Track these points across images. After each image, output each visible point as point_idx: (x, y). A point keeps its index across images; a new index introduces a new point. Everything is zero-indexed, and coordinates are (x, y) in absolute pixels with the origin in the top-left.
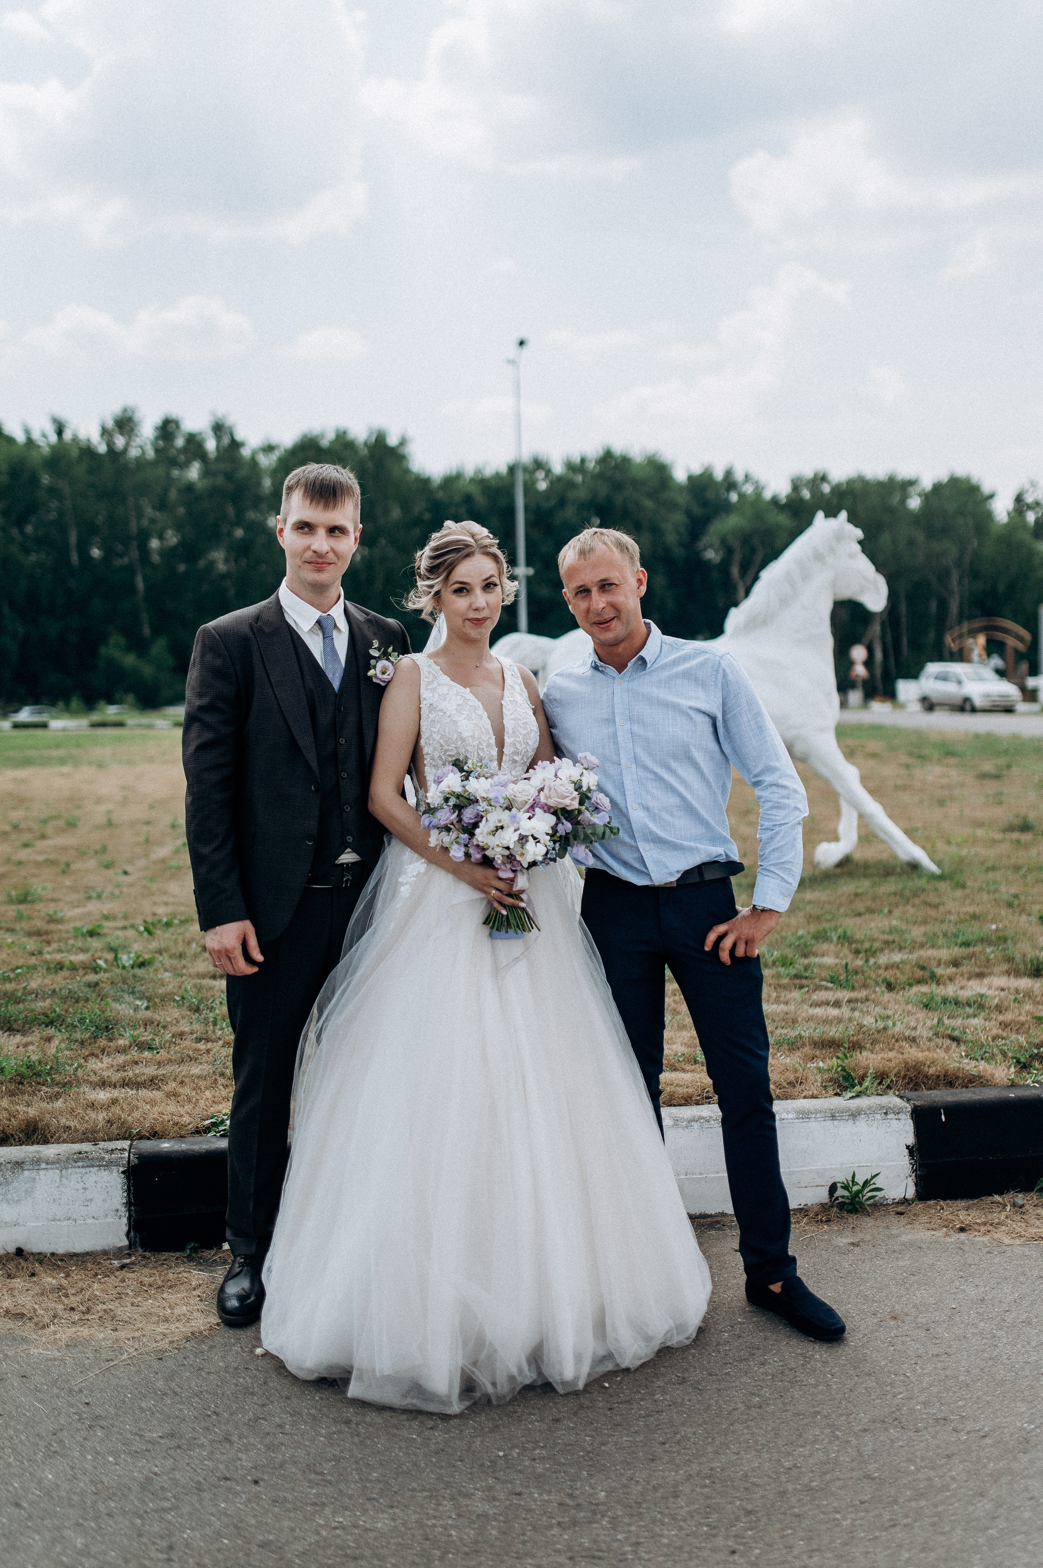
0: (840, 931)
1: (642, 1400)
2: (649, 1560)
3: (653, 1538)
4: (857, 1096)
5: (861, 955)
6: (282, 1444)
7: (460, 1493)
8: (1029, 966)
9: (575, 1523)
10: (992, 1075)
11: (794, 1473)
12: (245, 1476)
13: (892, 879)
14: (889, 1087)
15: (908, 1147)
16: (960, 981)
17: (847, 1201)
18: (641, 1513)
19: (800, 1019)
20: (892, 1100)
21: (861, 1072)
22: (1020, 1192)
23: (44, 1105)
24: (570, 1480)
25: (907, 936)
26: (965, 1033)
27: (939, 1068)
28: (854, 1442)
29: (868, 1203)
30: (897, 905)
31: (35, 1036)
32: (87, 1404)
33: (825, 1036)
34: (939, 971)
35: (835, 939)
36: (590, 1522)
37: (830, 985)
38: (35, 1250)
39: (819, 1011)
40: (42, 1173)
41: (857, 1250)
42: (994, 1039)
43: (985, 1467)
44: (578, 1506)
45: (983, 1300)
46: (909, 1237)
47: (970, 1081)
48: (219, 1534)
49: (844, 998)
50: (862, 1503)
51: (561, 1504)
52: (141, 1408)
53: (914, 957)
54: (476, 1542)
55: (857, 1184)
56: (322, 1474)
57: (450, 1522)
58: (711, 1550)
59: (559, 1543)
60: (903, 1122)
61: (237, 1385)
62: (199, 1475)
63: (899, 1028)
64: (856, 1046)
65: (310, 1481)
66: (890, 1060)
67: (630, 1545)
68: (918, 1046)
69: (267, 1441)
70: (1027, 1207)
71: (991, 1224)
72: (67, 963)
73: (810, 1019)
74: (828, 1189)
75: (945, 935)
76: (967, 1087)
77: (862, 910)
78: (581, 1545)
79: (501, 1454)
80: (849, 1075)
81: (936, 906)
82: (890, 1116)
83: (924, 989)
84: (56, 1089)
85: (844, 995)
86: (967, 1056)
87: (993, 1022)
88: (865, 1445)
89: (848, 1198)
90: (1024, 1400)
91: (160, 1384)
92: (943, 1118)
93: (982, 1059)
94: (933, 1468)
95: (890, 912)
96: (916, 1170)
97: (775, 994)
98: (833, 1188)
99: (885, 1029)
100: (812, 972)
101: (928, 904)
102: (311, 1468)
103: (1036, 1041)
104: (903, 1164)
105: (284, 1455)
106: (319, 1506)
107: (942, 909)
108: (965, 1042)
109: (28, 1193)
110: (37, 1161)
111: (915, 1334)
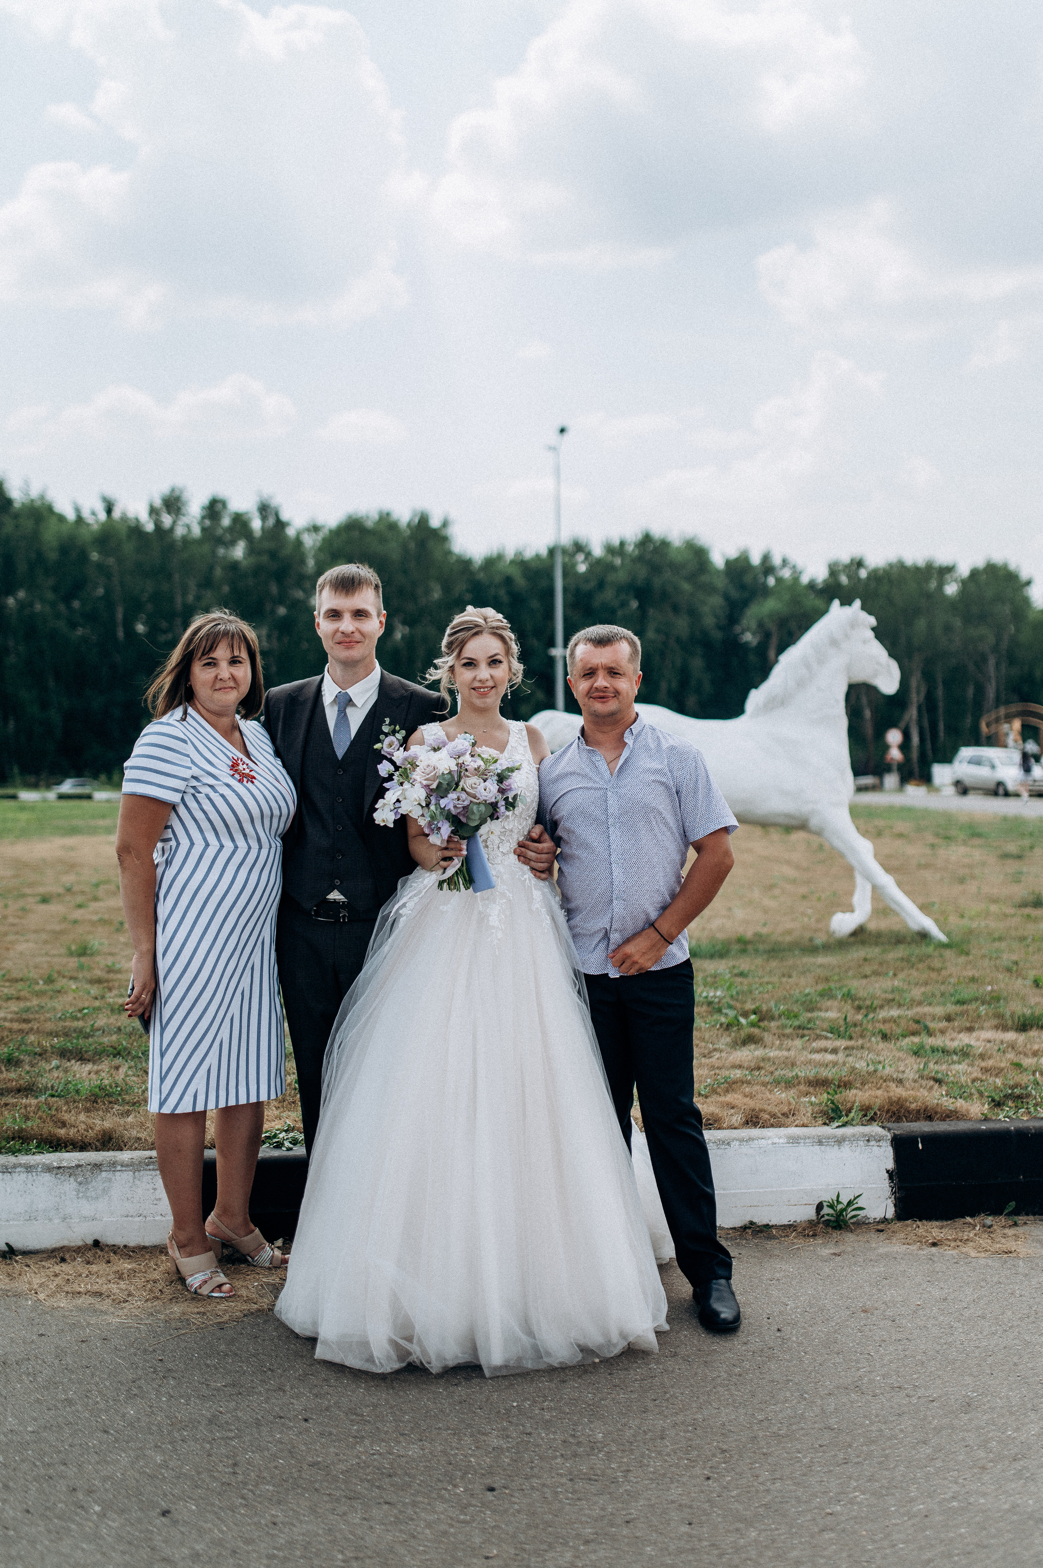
0: (845, 990)
1: (639, 1368)
2: (637, 1483)
3: (641, 1467)
4: (844, 1125)
5: (862, 1011)
6: (328, 1394)
7: (479, 1432)
8: (1016, 1021)
9: (575, 1455)
10: (968, 1111)
11: (766, 1423)
12: (296, 1416)
13: (901, 947)
14: (873, 1119)
15: (888, 1172)
16: (950, 1034)
17: (832, 1219)
18: (632, 1450)
19: (798, 1063)
20: (875, 1129)
21: (849, 1105)
22: (990, 1215)
23: (117, 1119)
24: (574, 1425)
25: (906, 995)
26: (947, 1075)
27: (919, 1104)
28: (819, 1402)
29: (852, 1221)
30: (902, 969)
31: (105, 1065)
32: (161, 1360)
33: (819, 1076)
34: (932, 1025)
35: (839, 997)
36: (589, 1455)
37: (829, 1035)
38: (111, 1242)
39: (817, 1057)
40: (118, 1174)
41: (838, 1259)
42: (974, 1081)
43: (930, 1423)
44: (579, 1444)
45: (945, 1299)
46: (886, 1250)
47: (948, 1116)
48: (275, 1457)
49: (840, 1046)
50: (821, 1446)
51: (564, 1442)
52: (208, 1366)
53: (910, 1013)
54: (491, 1467)
55: (841, 1203)
56: (362, 1415)
57: (470, 1452)
58: (690, 1476)
59: (562, 1469)
60: (883, 1149)
61: (288, 1349)
62: (257, 1413)
63: (888, 1070)
64: (846, 1085)
65: (352, 1421)
66: (876, 1097)
67: (621, 1472)
68: (903, 1086)
69: (315, 1391)
70: (995, 1227)
71: (961, 1241)
73: (808, 1062)
74: (815, 1207)
75: (942, 995)
76: (944, 1120)
77: (868, 973)
78: (580, 1470)
79: (515, 1404)
80: (837, 1107)
82: (872, 1143)
83: (916, 1039)
84: (127, 1107)
85: (842, 1043)
86: (947, 1095)
87: (975, 1068)
88: (828, 1405)
89: (832, 1215)
90: (971, 1375)
91: (223, 1347)
92: (920, 1146)
93: (961, 1097)
94: (885, 1423)
95: (895, 975)
96: (895, 1192)
97: (778, 1042)
98: (820, 1207)
99: (875, 1071)
100: (815, 1024)
101: (931, 969)
102: (352, 1411)
103: (1011, 1083)
104: (884, 1186)
105: (329, 1401)
106: (359, 1438)
107: (944, 973)
108: (947, 1083)
109: (105, 1191)
110: (114, 1164)
111: (881, 1324)
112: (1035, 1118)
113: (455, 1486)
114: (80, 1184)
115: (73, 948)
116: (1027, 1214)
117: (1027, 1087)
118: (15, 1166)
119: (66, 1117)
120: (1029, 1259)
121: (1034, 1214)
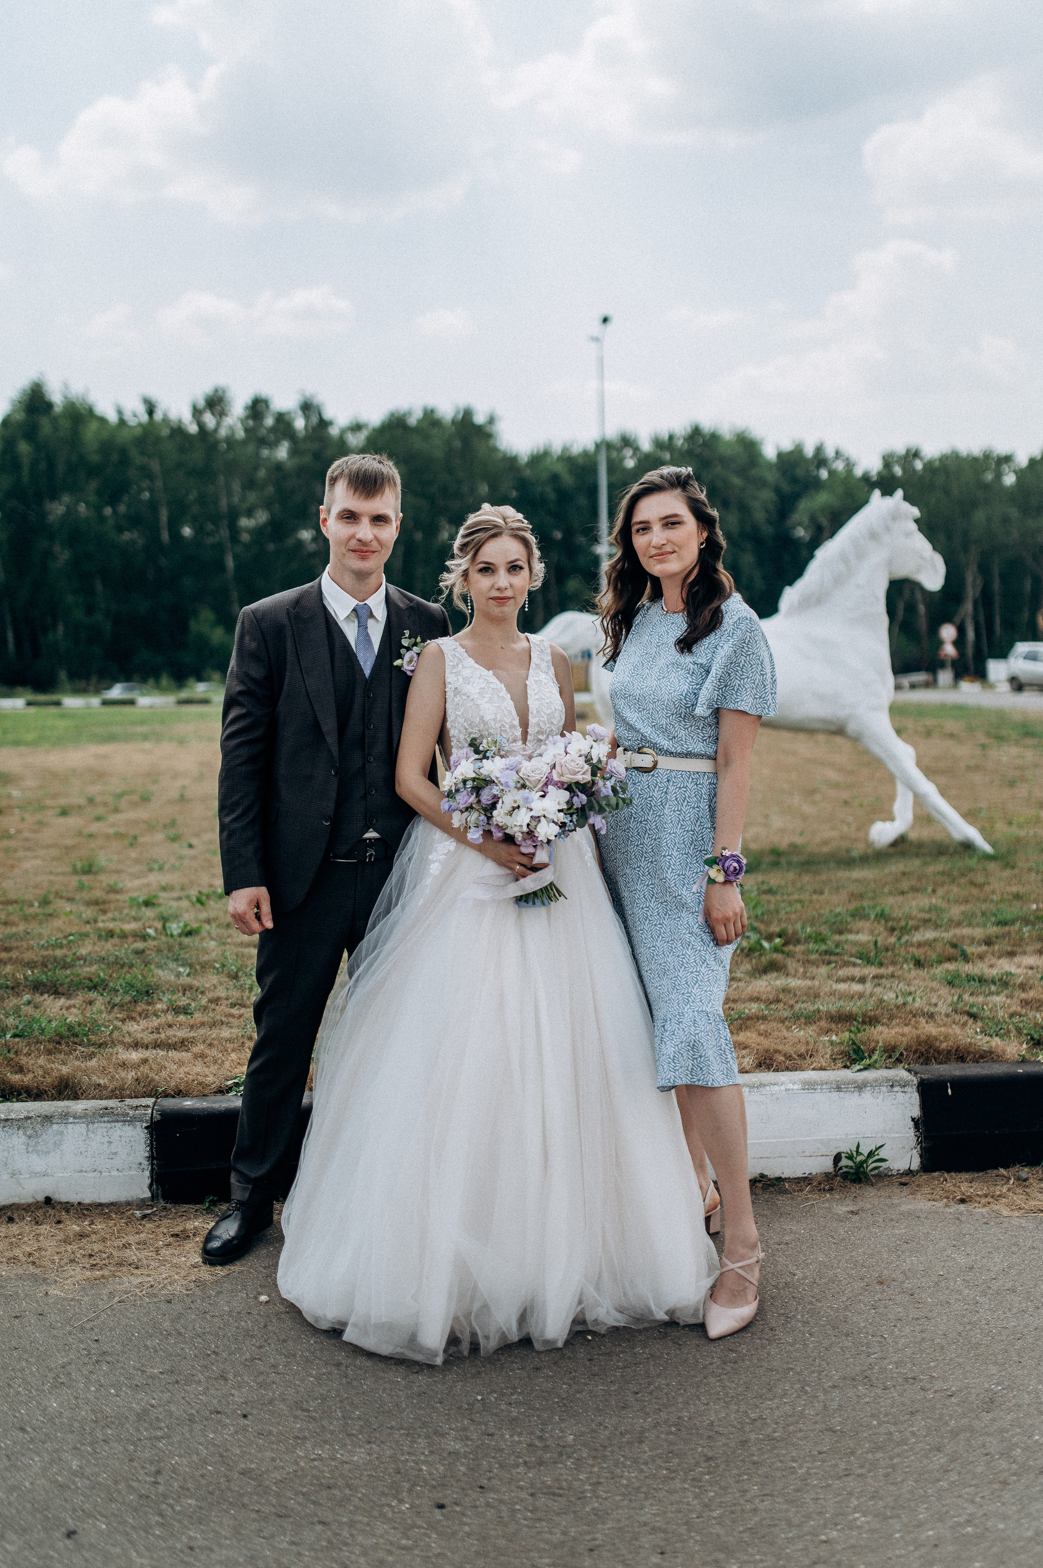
0: (878, 909)
1: (622, 1352)
2: (606, 1499)
3: (612, 1478)
4: (865, 1069)
5: (895, 933)
6: (274, 1383)
7: (436, 1433)
9: (541, 1463)
10: (1004, 1051)
11: (758, 1424)
12: (235, 1411)
13: (943, 859)
14: (899, 1061)
15: (913, 1120)
16: (989, 960)
17: (852, 1171)
18: (605, 1456)
19: (822, 994)
20: (901, 1073)
21: (873, 1044)
22: (1026, 1166)
23: (77, 1063)
24: (543, 1424)
25: (944, 915)
26: (983, 1009)
27: (950, 1043)
28: (822, 1397)
29: (873, 1173)
30: (942, 884)
31: (78, 1000)
32: (96, 1341)
33: (842, 1010)
34: (970, 950)
35: (872, 916)
36: (555, 1463)
37: (859, 961)
38: (64, 1199)
39: (842, 987)
40: (70, 1126)
41: (857, 1217)
42: (1012, 1016)
43: (946, 1424)
44: (546, 1448)
45: (971, 1268)
46: (909, 1207)
47: (982, 1057)
48: (205, 1462)
49: (869, 974)
50: (820, 1453)
51: (530, 1445)
52: (146, 1347)
53: (947, 935)
54: (445, 1476)
55: (861, 1154)
56: (308, 1411)
57: (422, 1458)
58: (667, 1491)
59: (523, 1480)
60: (908, 1095)
61: (238, 1328)
62: (192, 1408)
63: (918, 1004)
64: (871, 1020)
65: (296, 1417)
66: (903, 1035)
67: (590, 1485)
68: (935, 1022)
69: (260, 1379)
70: (1031, 1181)
71: (992, 1197)
72: (118, 931)
73: (833, 993)
74: (832, 1158)
75: (983, 914)
76: (978, 1062)
77: (906, 888)
78: (543, 1483)
79: (479, 1398)
80: (859, 1048)
81: (981, 886)
82: (896, 1089)
83: (951, 966)
84: (92, 1049)
85: (871, 971)
86: (981, 1032)
87: (1014, 1000)
88: (832, 1400)
89: (851, 1167)
90: (995, 1363)
91: (167, 1324)
92: (949, 1091)
93: (997, 1035)
94: (895, 1424)
95: (934, 891)
96: (921, 1142)
97: (802, 970)
98: (837, 1158)
99: (904, 1004)
100: (843, 949)
101: (973, 884)
102: (298, 1405)
104: (909, 1134)
105: (274, 1393)
106: (300, 1439)
107: (987, 888)
108: (982, 1019)
109: (57, 1145)
110: (66, 1115)
111: (898, 1298)
113: (401, 1501)
114: (30, 1137)
119: (24, 1060)
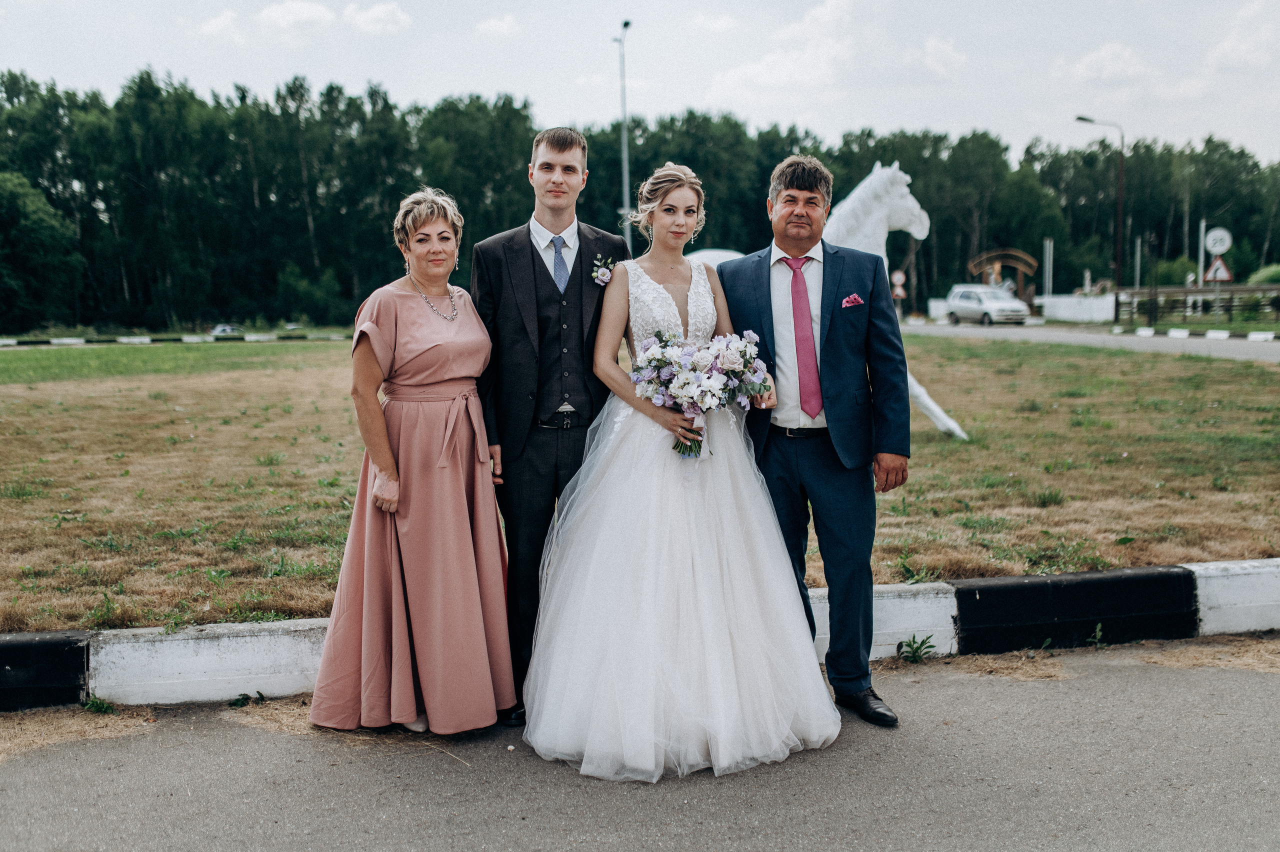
4: (917, 582)
6: (537, 799)
7: (662, 824)
8: (1038, 500)
9: (741, 838)
10: (1013, 569)
11: (883, 809)
12: (515, 816)
14: (938, 577)
15: (953, 617)
16: (988, 510)
17: (910, 655)
18: (783, 833)
20: (941, 585)
21: (919, 567)
22: (1031, 649)
24: (735, 816)
25: (947, 481)
26: (992, 542)
27: (974, 565)
28: (922, 793)
29: (925, 656)
30: (938, 461)
31: (315, 549)
32: (398, 777)
34: (972, 504)
37: (892, 514)
39: (885, 530)
41: (918, 685)
42: (1013, 545)
43: (1010, 805)
44: (741, 829)
45: (1007, 713)
46: (953, 678)
47: (996, 573)
49: (903, 522)
50: (929, 825)
51: (730, 829)
52: (438, 781)
53: (953, 495)
55: (917, 643)
56: (567, 814)
60: (948, 600)
61: (498, 766)
62: (484, 815)
63: (944, 540)
64: (914, 551)
65: (560, 818)
66: (939, 560)
68: (958, 552)
69: (526, 797)
70: (1037, 658)
71: (1012, 669)
72: (322, 503)
74: (896, 646)
75: (975, 480)
76: (995, 577)
79: (686, 802)
80: (910, 569)
81: (968, 462)
82: (940, 595)
83: (962, 515)
85: (903, 519)
86: (994, 557)
87: (1012, 536)
88: (930, 795)
89: (910, 652)
90: (1035, 768)
92: (978, 597)
93: (1006, 559)
94: (976, 806)
95: (933, 466)
96: (958, 634)
98: (900, 646)
99: (934, 540)
101: (962, 461)
102: (559, 811)
103: (1044, 546)
104: (950, 629)
105: (539, 804)
106: (567, 831)
107: (972, 464)
108: (993, 549)
111: (960, 733)
112: (1066, 572)
114: (314, 643)
115: (262, 459)
116: (1060, 648)
117: (1056, 550)
118: (260, 631)
119: (292, 592)
120: (1066, 681)
121: (1065, 647)
